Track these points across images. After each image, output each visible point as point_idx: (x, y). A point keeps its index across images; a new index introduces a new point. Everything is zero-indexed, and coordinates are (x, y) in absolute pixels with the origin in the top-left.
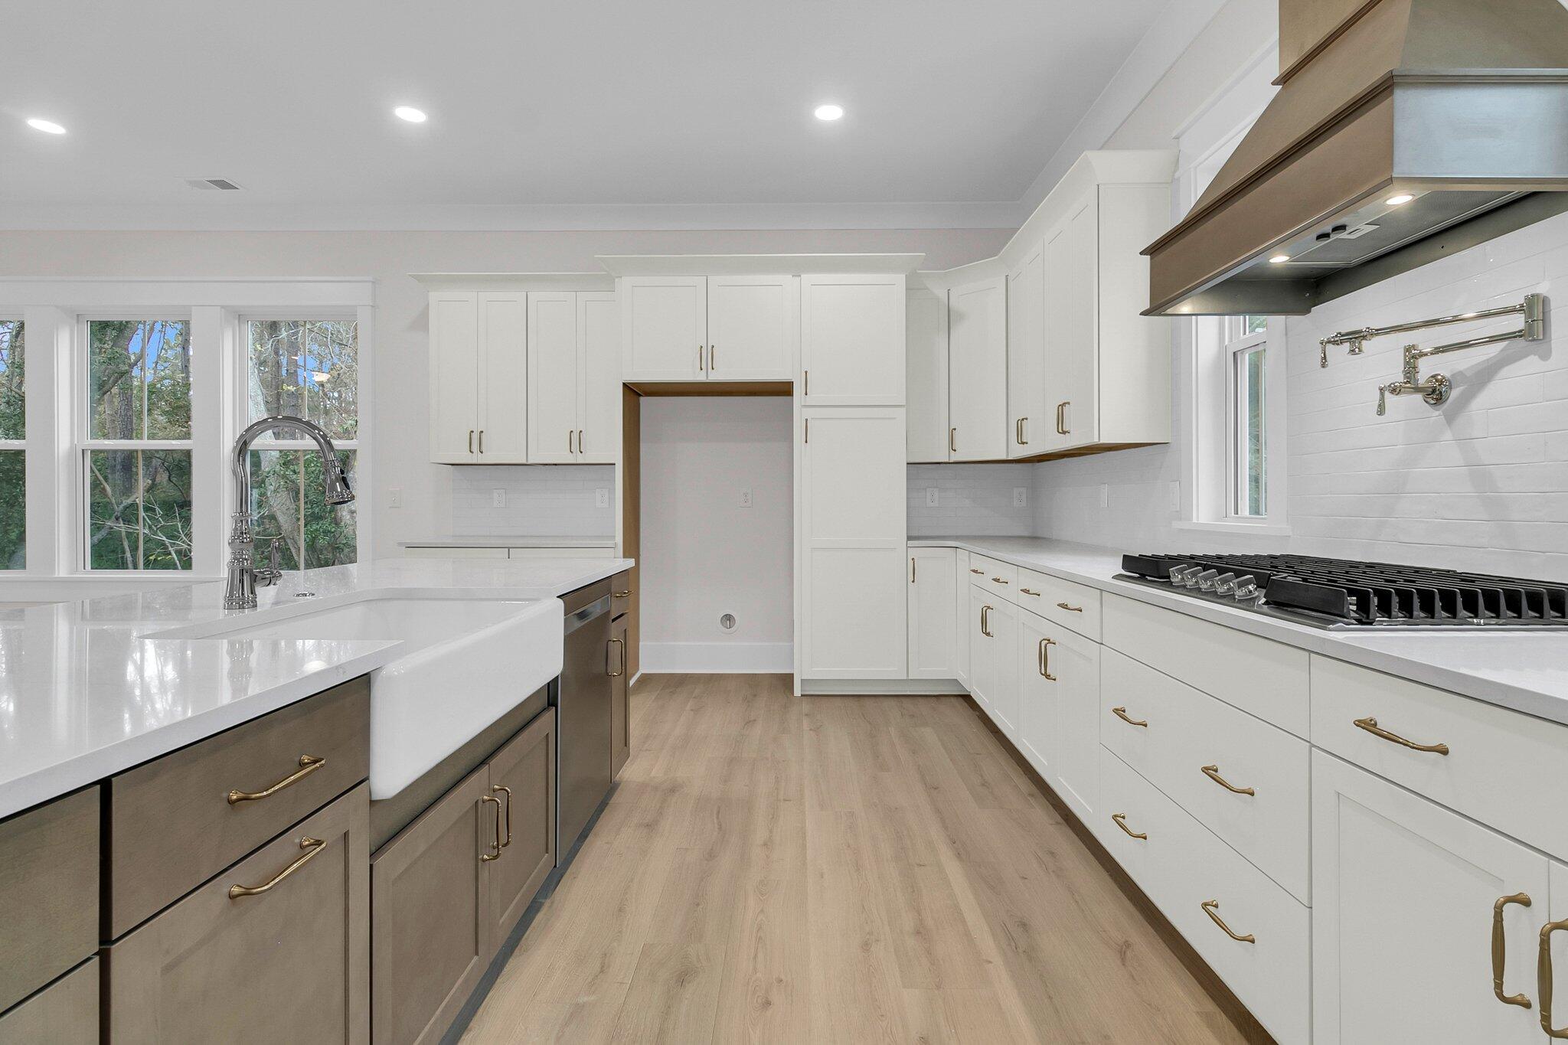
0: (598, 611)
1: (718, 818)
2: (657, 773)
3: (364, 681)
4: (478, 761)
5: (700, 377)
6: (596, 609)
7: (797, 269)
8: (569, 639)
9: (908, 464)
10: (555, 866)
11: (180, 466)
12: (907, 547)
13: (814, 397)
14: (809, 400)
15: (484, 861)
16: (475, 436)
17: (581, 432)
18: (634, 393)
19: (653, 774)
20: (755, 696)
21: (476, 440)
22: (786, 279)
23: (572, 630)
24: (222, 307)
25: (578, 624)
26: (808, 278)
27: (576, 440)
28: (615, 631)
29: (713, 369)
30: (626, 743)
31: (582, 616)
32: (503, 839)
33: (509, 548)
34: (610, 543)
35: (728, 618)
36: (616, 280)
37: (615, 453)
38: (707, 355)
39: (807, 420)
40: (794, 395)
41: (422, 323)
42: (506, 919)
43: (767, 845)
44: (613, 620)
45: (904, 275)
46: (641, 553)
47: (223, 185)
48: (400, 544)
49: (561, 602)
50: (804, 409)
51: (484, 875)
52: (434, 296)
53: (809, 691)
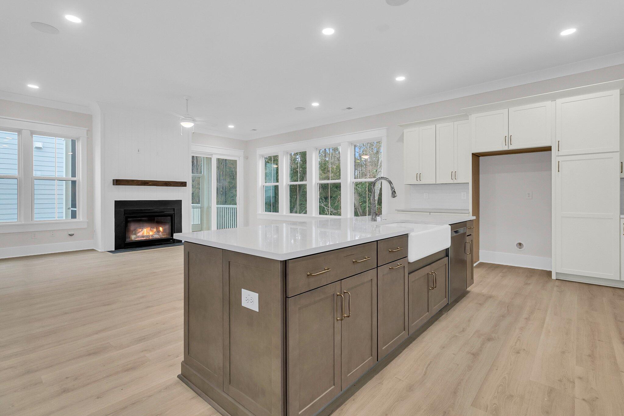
0: (462, 231)
1: (507, 308)
2: (485, 291)
3: (406, 236)
4: (428, 263)
5: (506, 148)
6: (461, 231)
7: (553, 98)
8: (452, 238)
9: (621, 178)
10: (448, 303)
11: (338, 187)
12: (620, 218)
13: (563, 151)
14: (560, 153)
15: (430, 289)
16: (418, 175)
17: (456, 172)
18: (476, 157)
19: (483, 291)
20: (532, 276)
21: (419, 176)
22: (548, 104)
23: (453, 235)
24: (348, 142)
25: (455, 234)
26: (559, 101)
27: (454, 175)
28: (468, 239)
29: (511, 144)
30: (472, 278)
31: (456, 232)
32: (435, 286)
33: (430, 212)
34: (467, 212)
35: (520, 244)
36: (469, 116)
37: (469, 179)
38: (509, 139)
39: (559, 162)
40: (552, 150)
41: (401, 139)
42: (435, 309)
43: (528, 319)
44: (467, 236)
45: (619, 90)
46: (480, 216)
47: (349, 108)
48: (396, 210)
49: (450, 226)
50: (557, 157)
51: (430, 293)
52: (406, 131)
53: (560, 278)
